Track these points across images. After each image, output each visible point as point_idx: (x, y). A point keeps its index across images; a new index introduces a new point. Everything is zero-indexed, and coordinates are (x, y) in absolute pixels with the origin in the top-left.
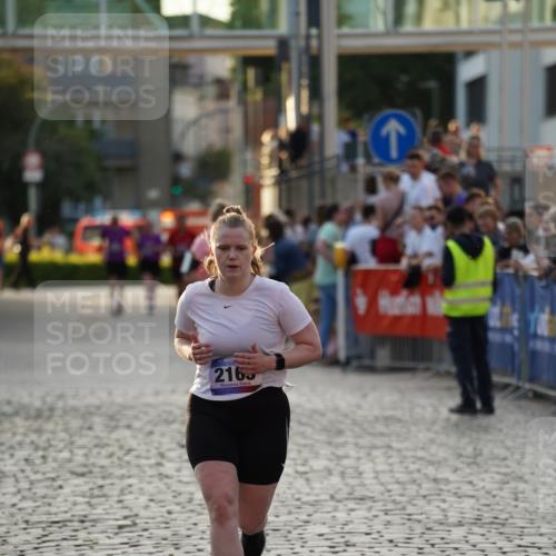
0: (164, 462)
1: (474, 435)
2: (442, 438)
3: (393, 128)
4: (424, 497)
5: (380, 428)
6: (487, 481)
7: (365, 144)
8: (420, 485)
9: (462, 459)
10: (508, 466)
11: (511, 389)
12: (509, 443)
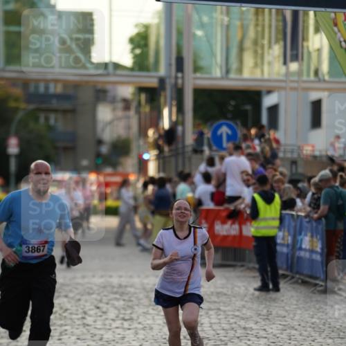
0: (87, 317)
1: (268, 303)
2: (249, 305)
3: (224, 130)
4: (238, 337)
5: (214, 298)
6: (274, 329)
7: (208, 139)
8: (236, 331)
9: (260, 317)
10: (286, 321)
11: (289, 278)
12: (287, 308)
